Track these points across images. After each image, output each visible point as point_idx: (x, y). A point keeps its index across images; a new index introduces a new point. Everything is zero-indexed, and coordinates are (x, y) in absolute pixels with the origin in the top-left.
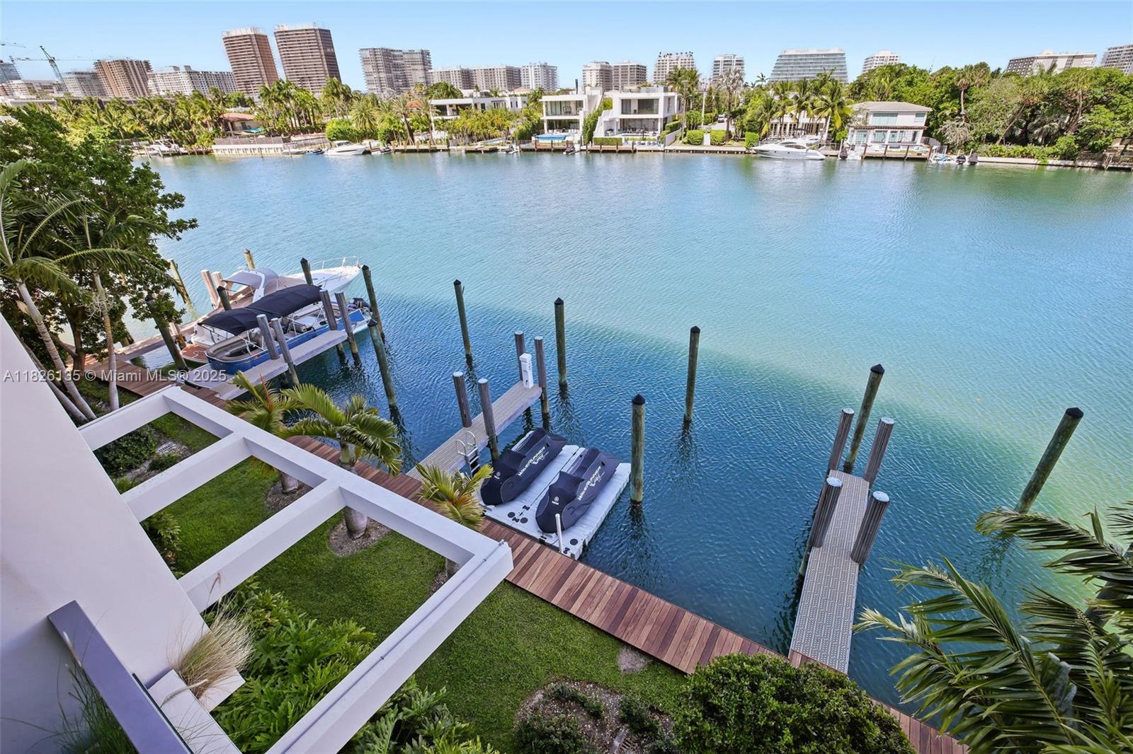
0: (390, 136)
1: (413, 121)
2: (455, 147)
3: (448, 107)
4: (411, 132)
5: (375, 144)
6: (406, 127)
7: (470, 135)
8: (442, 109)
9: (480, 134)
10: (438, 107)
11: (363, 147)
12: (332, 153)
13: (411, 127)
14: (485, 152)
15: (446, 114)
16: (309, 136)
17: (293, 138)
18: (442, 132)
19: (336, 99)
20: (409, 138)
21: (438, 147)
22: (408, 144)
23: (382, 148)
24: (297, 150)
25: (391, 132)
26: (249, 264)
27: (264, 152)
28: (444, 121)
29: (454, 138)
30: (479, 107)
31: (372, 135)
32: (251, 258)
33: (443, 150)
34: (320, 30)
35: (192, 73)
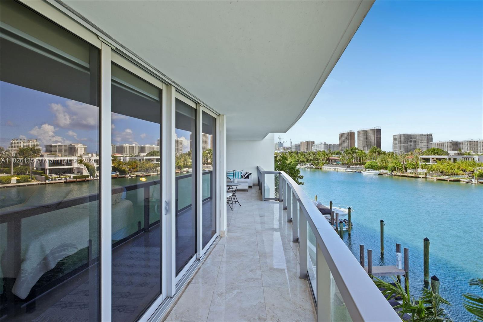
0: (394, 169)
1: (408, 164)
2: (430, 177)
3: (431, 159)
4: (406, 169)
5: (385, 171)
6: (403, 166)
7: (442, 172)
8: (427, 160)
9: (448, 172)
10: (423, 159)
11: (379, 172)
12: (364, 173)
13: (406, 166)
14: (450, 181)
15: (429, 162)
16: (358, 166)
17: (351, 166)
18: (424, 170)
19: (374, 154)
20: (404, 171)
21: (420, 176)
22: (403, 173)
23: (388, 173)
24: (351, 171)
25: (395, 168)
26: (315, 199)
27: (339, 170)
28: (426, 165)
29: (431, 172)
30: (452, 160)
31: (386, 168)
32: (316, 198)
33: (423, 178)
34: (376, 129)
35: (325, 144)
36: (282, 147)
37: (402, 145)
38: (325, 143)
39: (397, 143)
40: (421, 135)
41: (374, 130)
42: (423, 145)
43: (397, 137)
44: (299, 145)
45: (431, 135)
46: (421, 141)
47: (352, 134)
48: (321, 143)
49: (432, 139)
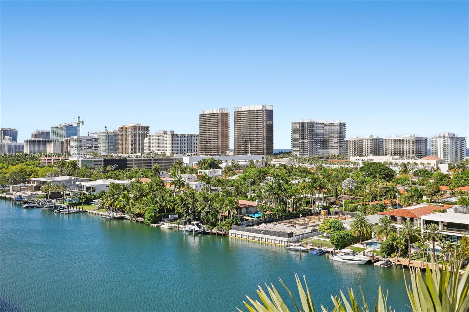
34: (267, 110)
35: (173, 136)
36: (75, 137)
37: (306, 141)
38: (172, 132)
39: (298, 137)
40: (331, 125)
41: (263, 111)
42: (334, 141)
43: (297, 126)
44: (116, 135)
45: (344, 125)
46: (331, 135)
47: (224, 116)
48: (165, 132)
49: (345, 131)
